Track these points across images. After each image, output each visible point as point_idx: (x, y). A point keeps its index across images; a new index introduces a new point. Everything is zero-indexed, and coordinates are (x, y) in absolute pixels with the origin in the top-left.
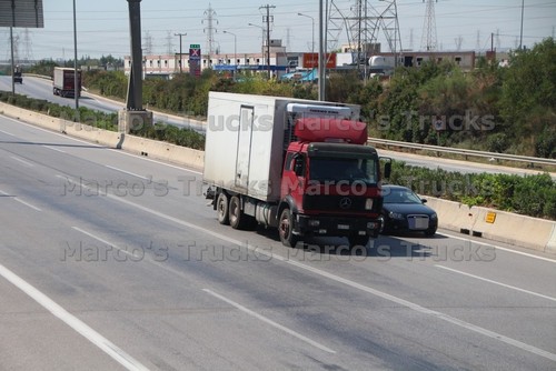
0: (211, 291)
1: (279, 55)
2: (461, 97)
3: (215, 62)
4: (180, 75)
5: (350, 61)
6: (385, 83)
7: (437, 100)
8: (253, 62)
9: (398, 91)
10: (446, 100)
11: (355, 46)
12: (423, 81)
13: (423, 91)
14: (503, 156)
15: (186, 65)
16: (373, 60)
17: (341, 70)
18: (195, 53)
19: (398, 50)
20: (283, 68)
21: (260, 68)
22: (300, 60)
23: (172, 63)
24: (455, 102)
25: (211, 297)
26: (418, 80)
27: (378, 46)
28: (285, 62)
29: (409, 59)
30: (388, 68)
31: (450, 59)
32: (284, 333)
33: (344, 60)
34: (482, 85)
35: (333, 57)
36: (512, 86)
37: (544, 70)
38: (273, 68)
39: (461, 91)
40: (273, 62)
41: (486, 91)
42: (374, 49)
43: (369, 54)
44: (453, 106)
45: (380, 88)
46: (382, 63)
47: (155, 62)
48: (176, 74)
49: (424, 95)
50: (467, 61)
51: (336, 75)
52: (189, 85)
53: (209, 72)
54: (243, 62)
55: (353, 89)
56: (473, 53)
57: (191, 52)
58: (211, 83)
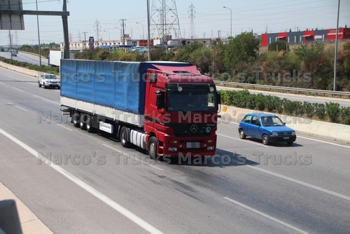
0: (106, 145)
1: (128, 41)
2: (208, 57)
3: (100, 44)
4: (85, 50)
5: (159, 43)
6: (175, 52)
7: (198, 59)
8: (117, 44)
9: (181, 55)
10: (202, 59)
11: (161, 37)
12: (192, 51)
13: (192, 55)
14: (226, 83)
15: (88, 46)
16: (169, 42)
17: (156, 47)
19: (180, 38)
20: (130, 47)
21: (121, 46)
22: (138, 43)
23: (81, 45)
24: (206, 60)
25: (106, 147)
26: (190, 51)
27: (171, 36)
28: (131, 44)
29: (184, 42)
30: (175, 46)
31: (201, 42)
33: (157, 43)
34: (216, 53)
35: (152, 41)
36: (229, 53)
37: (242, 45)
38: (126, 46)
39: (208, 55)
40: (126, 44)
41: (218, 55)
42: (169, 38)
43: (168, 40)
44: (205, 62)
45: (174, 54)
46: (173, 44)
47: (74, 45)
48: (84, 50)
49: (192, 57)
50: (208, 42)
51: (154, 49)
52: (90, 54)
53: (98, 49)
54: (112, 44)
55: (162, 55)
56: (211, 39)
57: (90, 40)
58: (100, 53)
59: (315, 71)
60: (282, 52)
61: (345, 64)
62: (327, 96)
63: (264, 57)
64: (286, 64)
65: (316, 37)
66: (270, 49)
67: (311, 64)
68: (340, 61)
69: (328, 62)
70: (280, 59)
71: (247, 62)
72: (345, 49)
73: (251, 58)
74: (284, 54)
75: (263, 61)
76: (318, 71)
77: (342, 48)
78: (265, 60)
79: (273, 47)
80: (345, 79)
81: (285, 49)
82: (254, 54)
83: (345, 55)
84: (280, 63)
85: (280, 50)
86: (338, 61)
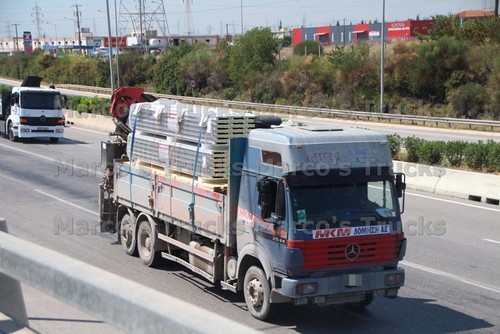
0: (40, 190)
1: (88, 38)
2: (206, 66)
3: (43, 43)
4: (17, 53)
5: (136, 43)
6: (158, 57)
7: (191, 67)
8: (70, 44)
9: (166, 62)
10: (197, 67)
11: (139, 32)
12: (182, 56)
13: (182, 62)
14: (233, 102)
15: (21, 46)
16: (152, 41)
17: (127, 49)
18: (27, 37)
19: (167, 34)
20: (91, 48)
21: (75, 47)
22: (102, 42)
23: (11, 45)
24: (202, 69)
26: (179, 55)
27: (155, 32)
28: (92, 43)
29: (176, 41)
30: (162, 47)
31: (203, 40)
32: (86, 212)
33: (132, 42)
34: (218, 58)
35: (124, 40)
36: (236, 58)
37: (254, 47)
38: (84, 47)
39: (206, 62)
40: (84, 43)
41: (221, 61)
42: (154, 34)
43: (149, 37)
44: (201, 71)
45: (154, 60)
46: (157, 44)
48: (15, 52)
49: (183, 64)
50: (213, 42)
51: (128, 52)
52: (24, 60)
53: (39, 51)
54: (63, 43)
55: (137, 61)
56: (218, 37)
57: (25, 37)
58: (40, 58)
59: (356, 84)
60: (310, 57)
61: (396, 75)
62: (372, 121)
63: (286, 65)
64: (317, 74)
65: (371, 34)
66: (295, 52)
67: (350, 76)
68: (390, 70)
69: (373, 71)
70: (308, 67)
71: (262, 72)
72: (396, 53)
73: (267, 65)
74: (313, 60)
75: (285, 70)
76: (360, 85)
77: (392, 52)
78: (287, 69)
79: (300, 50)
80: (396, 95)
81: (316, 52)
82: (271, 60)
83: (395, 62)
84: (308, 74)
85: (308, 54)
86: (386, 70)
